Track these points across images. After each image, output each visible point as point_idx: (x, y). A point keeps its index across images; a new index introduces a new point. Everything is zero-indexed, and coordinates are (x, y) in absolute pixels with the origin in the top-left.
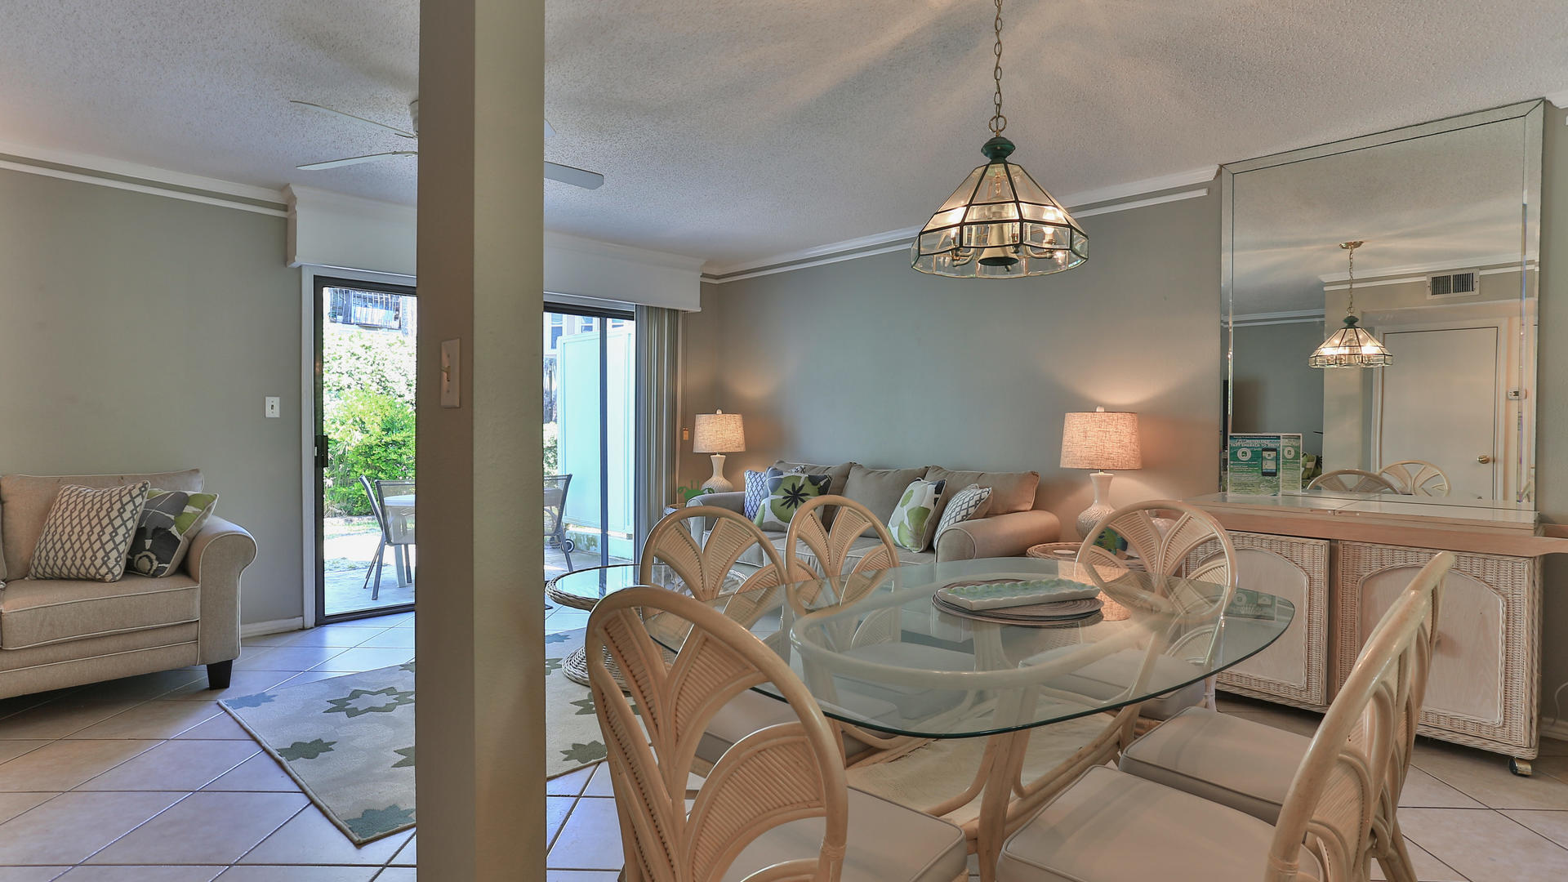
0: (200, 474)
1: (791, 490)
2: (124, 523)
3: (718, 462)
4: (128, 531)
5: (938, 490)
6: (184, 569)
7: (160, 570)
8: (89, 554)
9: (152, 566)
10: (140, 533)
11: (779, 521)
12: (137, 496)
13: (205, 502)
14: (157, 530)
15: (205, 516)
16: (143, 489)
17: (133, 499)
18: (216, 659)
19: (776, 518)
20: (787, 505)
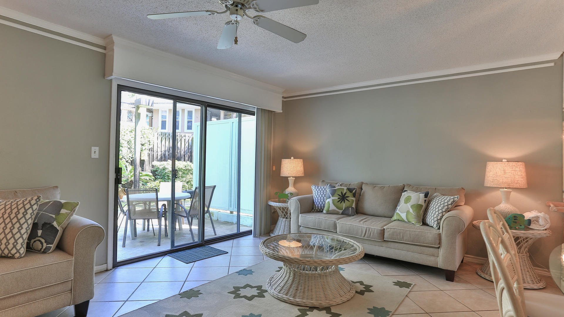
0: (59, 189)
1: (341, 195)
2: (26, 221)
3: (291, 180)
4: (28, 226)
5: (426, 195)
6: (60, 247)
7: (48, 249)
9: (42, 246)
10: (35, 226)
11: (337, 209)
12: (34, 204)
13: (72, 207)
14: (45, 224)
15: (72, 215)
16: (38, 200)
17: (32, 206)
18: (80, 301)
19: (336, 208)
20: (340, 202)
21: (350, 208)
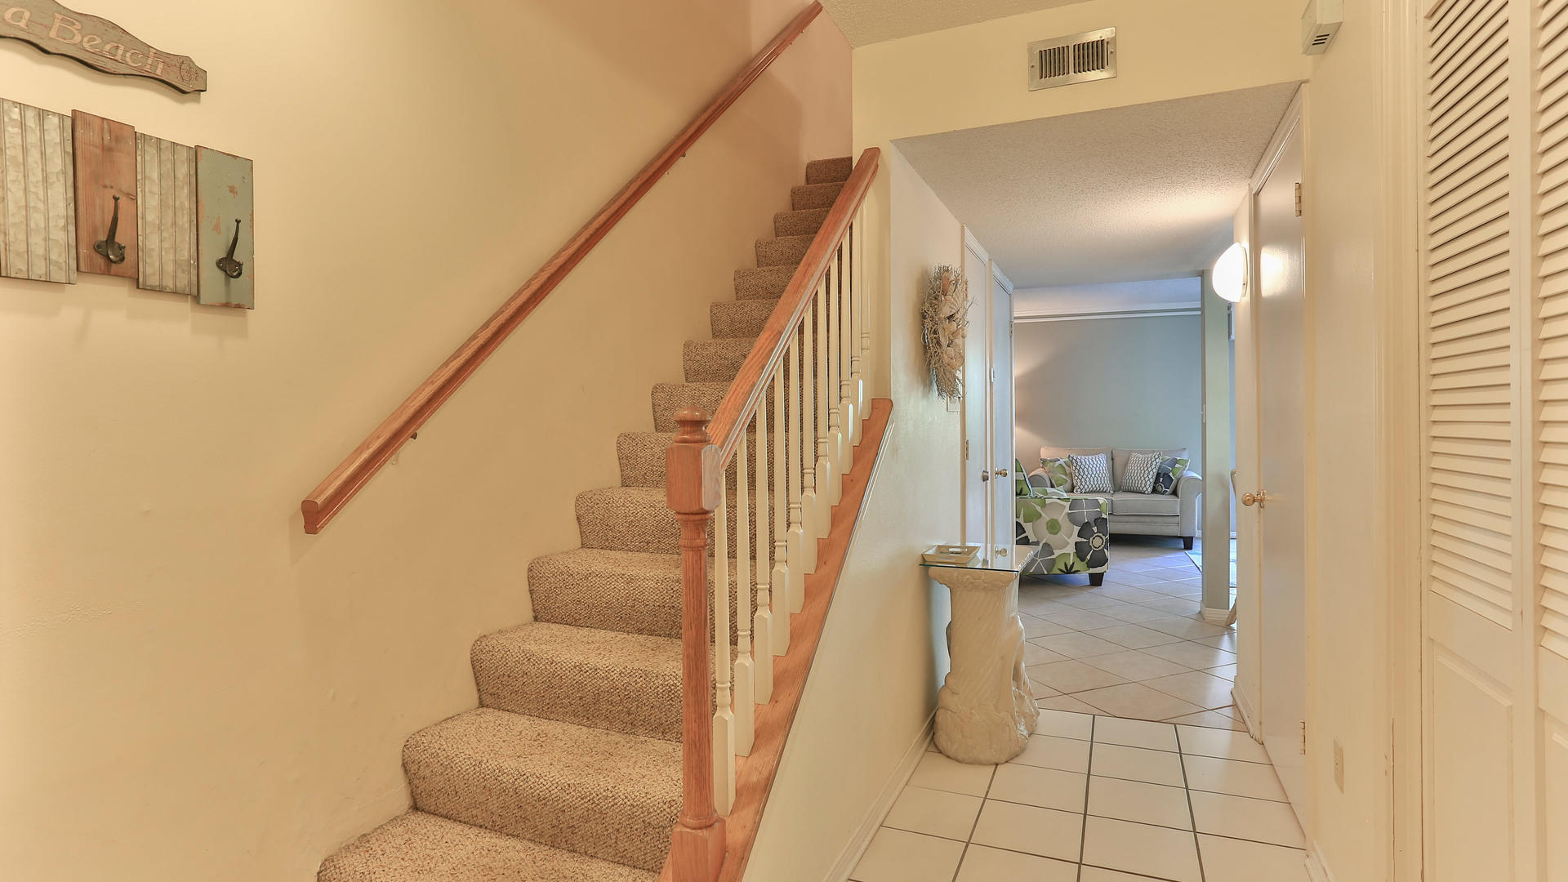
2: (1152, 470)
4: (1154, 473)
6: (1175, 493)
7: (1166, 492)
8: (1144, 482)
9: (1163, 489)
10: (1158, 475)
12: (1157, 458)
13: (1184, 463)
14: (1165, 474)
15: (1184, 469)
16: (1160, 456)
17: (1155, 460)
18: (1187, 535)
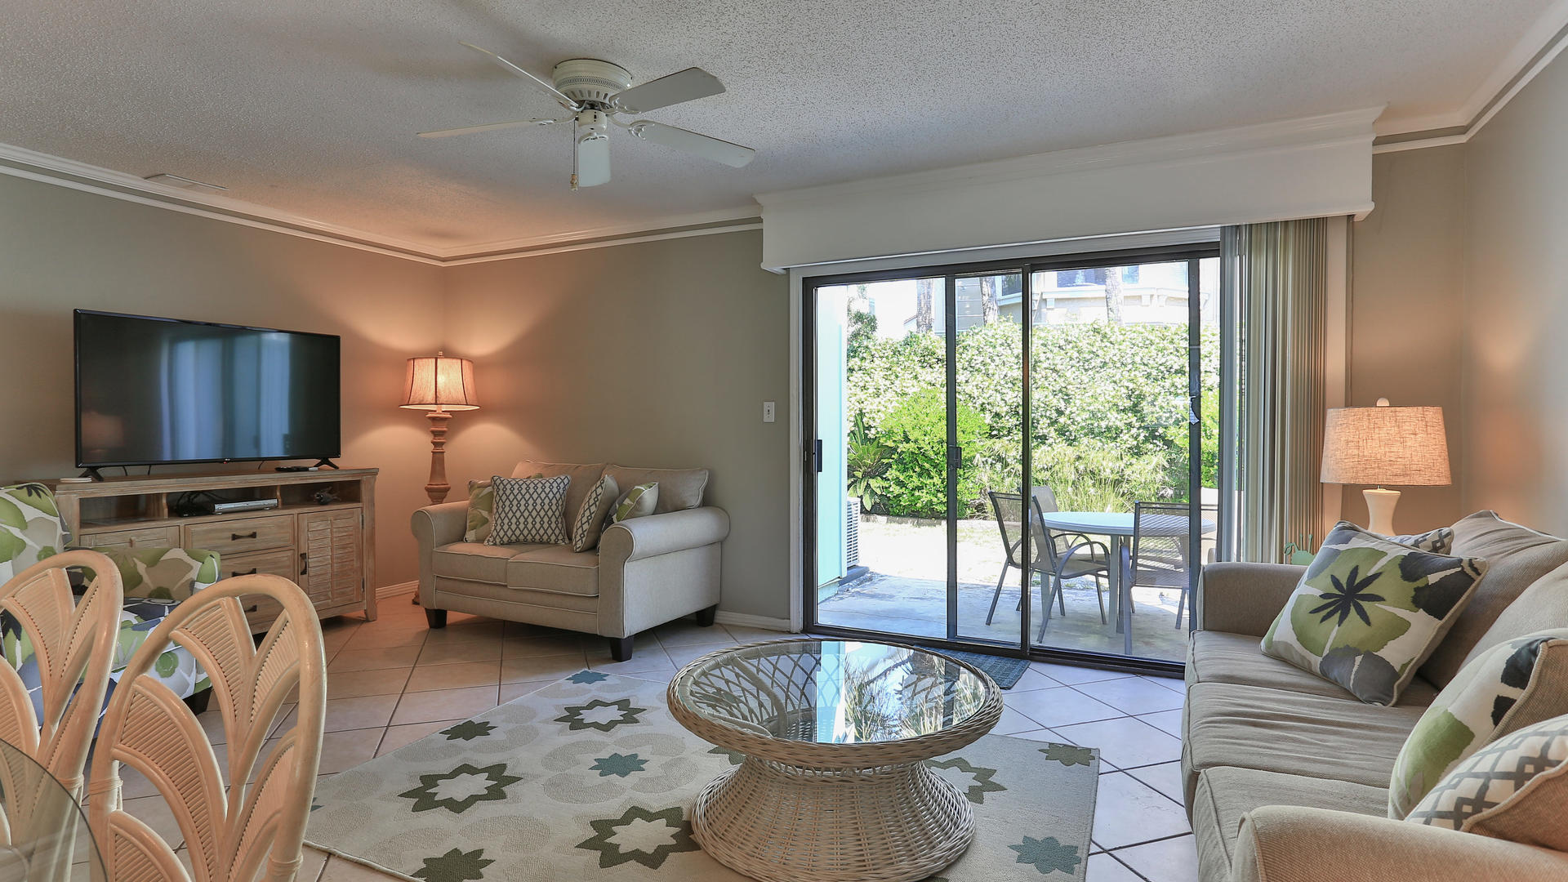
11: (1297, 646)
16: (602, 481)
19: (1295, 637)
20: (1324, 613)
21: (1359, 659)
